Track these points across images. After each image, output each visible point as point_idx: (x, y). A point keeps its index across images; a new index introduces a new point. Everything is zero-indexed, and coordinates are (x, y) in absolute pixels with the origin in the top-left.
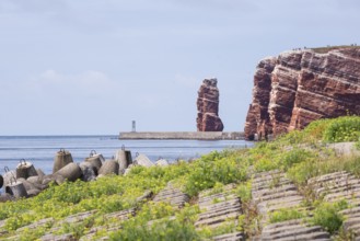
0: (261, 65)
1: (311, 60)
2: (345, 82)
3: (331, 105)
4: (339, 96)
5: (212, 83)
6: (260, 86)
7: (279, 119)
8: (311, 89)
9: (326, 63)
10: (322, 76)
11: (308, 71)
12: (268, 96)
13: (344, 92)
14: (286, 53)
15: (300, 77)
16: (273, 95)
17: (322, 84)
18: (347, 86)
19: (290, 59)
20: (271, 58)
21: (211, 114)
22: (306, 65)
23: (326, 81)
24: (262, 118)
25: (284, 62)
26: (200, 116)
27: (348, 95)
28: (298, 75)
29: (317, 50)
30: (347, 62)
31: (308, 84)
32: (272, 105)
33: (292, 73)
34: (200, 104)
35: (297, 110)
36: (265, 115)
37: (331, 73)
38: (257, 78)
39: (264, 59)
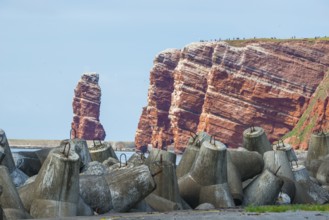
0: (160, 59)
1: (224, 55)
2: (265, 83)
3: (248, 111)
4: (257, 101)
5: (92, 79)
6: (158, 85)
7: (183, 127)
8: (224, 91)
9: (243, 59)
10: (238, 75)
11: (221, 68)
12: (169, 98)
13: (264, 95)
14: (193, 45)
15: (211, 76)
16: (176, 97)
17: (238, 85)
18: (268, 89)
19: (198, 52)
20: (172, 50)
21: (90, 119)
22: (218, 61)
23: (242, 81)
24: (159, 124)
25: (191, 57)
26: (77, 120)
27: (269, 100)
28: (208, 73)
29: (232, 43)
30: (268, 59)
31: (221, 84)
32: (174, 109)
33: (200, 69)
34: (76, 106)
35: (205, 116)
36: (163, 121)
37: (249, 71)
38: (155, 75)
39: (164, 52)
